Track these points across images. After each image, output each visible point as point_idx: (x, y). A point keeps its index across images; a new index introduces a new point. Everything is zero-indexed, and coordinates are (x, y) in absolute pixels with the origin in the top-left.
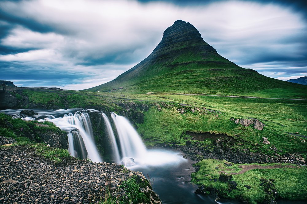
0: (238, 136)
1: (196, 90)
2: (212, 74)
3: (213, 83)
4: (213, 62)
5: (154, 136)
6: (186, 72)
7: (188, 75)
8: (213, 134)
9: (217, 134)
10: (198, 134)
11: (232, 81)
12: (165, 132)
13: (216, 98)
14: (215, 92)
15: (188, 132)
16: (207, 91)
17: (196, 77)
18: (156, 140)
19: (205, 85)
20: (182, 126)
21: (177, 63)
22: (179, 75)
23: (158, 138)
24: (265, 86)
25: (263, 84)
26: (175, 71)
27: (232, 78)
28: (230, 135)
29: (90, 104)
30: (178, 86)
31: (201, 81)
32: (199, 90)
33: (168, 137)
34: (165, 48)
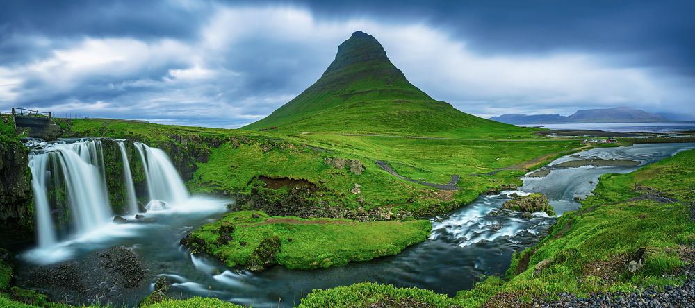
0: (321, 183)
1: (369, 129)
2: (395, 107)
3: (394, 120)
4: (399, 91)
5: (214, 180)
6: (362, 104)
7: (364, 108)
8: (293, 179)
9: (297, 180)
10: (274, 179)
11: (418, 117)
12: (231, 176)
13: (389, 140)
14: (393, 131)
15: (261, 177)
16: (382, 129)
17: (373, 111)
18: (216, 185)
19: (383, 122)
20: (256, 169)
21: (353, 91)
22: (352, 109)
23: (218, 183)
24: (459, 124)
25: (458, 122)
26: (348, 104)
27: (420, 113)
28: (312, 181)
29: (128, 134)
30: (346, 123)
31: (378, 117)
32: (373, 128)
33: (232, 183)
34: (339, 70)
